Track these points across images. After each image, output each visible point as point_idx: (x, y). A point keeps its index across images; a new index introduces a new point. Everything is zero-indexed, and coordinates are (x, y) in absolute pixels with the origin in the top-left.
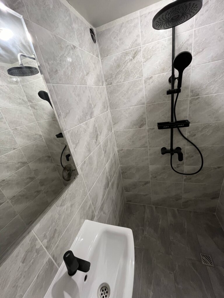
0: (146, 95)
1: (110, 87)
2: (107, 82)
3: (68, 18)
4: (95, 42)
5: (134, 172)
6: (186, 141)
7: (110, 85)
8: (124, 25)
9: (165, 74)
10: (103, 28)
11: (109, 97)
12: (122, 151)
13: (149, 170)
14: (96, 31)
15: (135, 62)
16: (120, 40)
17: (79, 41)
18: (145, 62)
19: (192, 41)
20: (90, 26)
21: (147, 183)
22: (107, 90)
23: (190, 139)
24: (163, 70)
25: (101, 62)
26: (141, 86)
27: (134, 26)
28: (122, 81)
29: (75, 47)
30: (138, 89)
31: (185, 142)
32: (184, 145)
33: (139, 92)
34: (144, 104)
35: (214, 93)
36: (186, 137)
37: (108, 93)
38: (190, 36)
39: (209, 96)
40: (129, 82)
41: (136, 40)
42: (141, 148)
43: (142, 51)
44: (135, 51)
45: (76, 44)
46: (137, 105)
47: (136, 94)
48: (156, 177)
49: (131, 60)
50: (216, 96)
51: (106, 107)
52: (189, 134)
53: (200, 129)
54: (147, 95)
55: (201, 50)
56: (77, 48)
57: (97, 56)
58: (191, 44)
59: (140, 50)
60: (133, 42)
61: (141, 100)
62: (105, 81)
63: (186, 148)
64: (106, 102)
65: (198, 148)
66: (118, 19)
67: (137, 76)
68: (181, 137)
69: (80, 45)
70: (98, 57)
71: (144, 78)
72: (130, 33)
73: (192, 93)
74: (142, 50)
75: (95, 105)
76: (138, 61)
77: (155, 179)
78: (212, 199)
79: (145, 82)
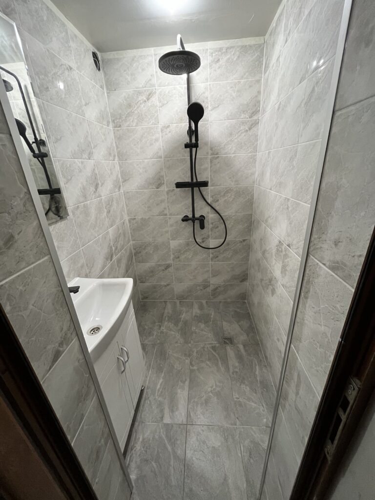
0: (163, 147)
1: (118, 130)
2: (114, 123)
3: (64, 34)
4: (99, 70)
5: (151, 252)
6: (210, 207)
7: (119, 127)
8: (136, 59)
9: (183, 125)
10: (110, 55)
11: (117, 143)
12: (135, 221)
13: (170, 248)
14: (102, 57)
15: (150, 105)
16: (132, 75)
17: (77, 63)
18: (161, 107)
19: (208, 94)
20: (93, 49)
21: (168, 266)
22: (114, 133)
23: (213, 206)
24: (181, 120)
25: (106, 96)
26: (157, 135)
27: (148, 64)
28: (134, 125)
29: (71, 68)
30: (154, 137)
31: (208, 209)
32: (208, 213)
33: (155, 142)
34: (161, 157)
35: (232, 153)
36: (210, 203)
37: (115, 137)
38: (206, 88)
39: (227, 156)
40: (142, 128)
41: (150, 80)
42: (159, 216)
43: (157, 94)
44: (149, 92)
45: (73, 65)
46: (153, 158)
47: (151, 144)
48: (179, 257)
49: (145, 101)
50: (234, 157)
51: (113, 155)
52: (212, 199)
53: (222, 194)
54: (165, 147)
55: (217, 106)
56: (74, 70)
57: (102, 87)
58: (207, 98)
59: (155, 93)
60: (147, 81)
61: (158, 153)
62: (112, 122)
63: (211, 216)
64: (112, 149)
65: (222, 216)
66: (129, 51)
67: (152, 122)
68: (205, 203)
69: (78, 68)
70: (103, 89)
71: (160, 126)
72: (143, 70)
73: (212, 150)
74: (158, 92)
75: (96, 146)
76: (153, 104)
77: (178, 260)
78: (241, 282)
79: (162, 130)
